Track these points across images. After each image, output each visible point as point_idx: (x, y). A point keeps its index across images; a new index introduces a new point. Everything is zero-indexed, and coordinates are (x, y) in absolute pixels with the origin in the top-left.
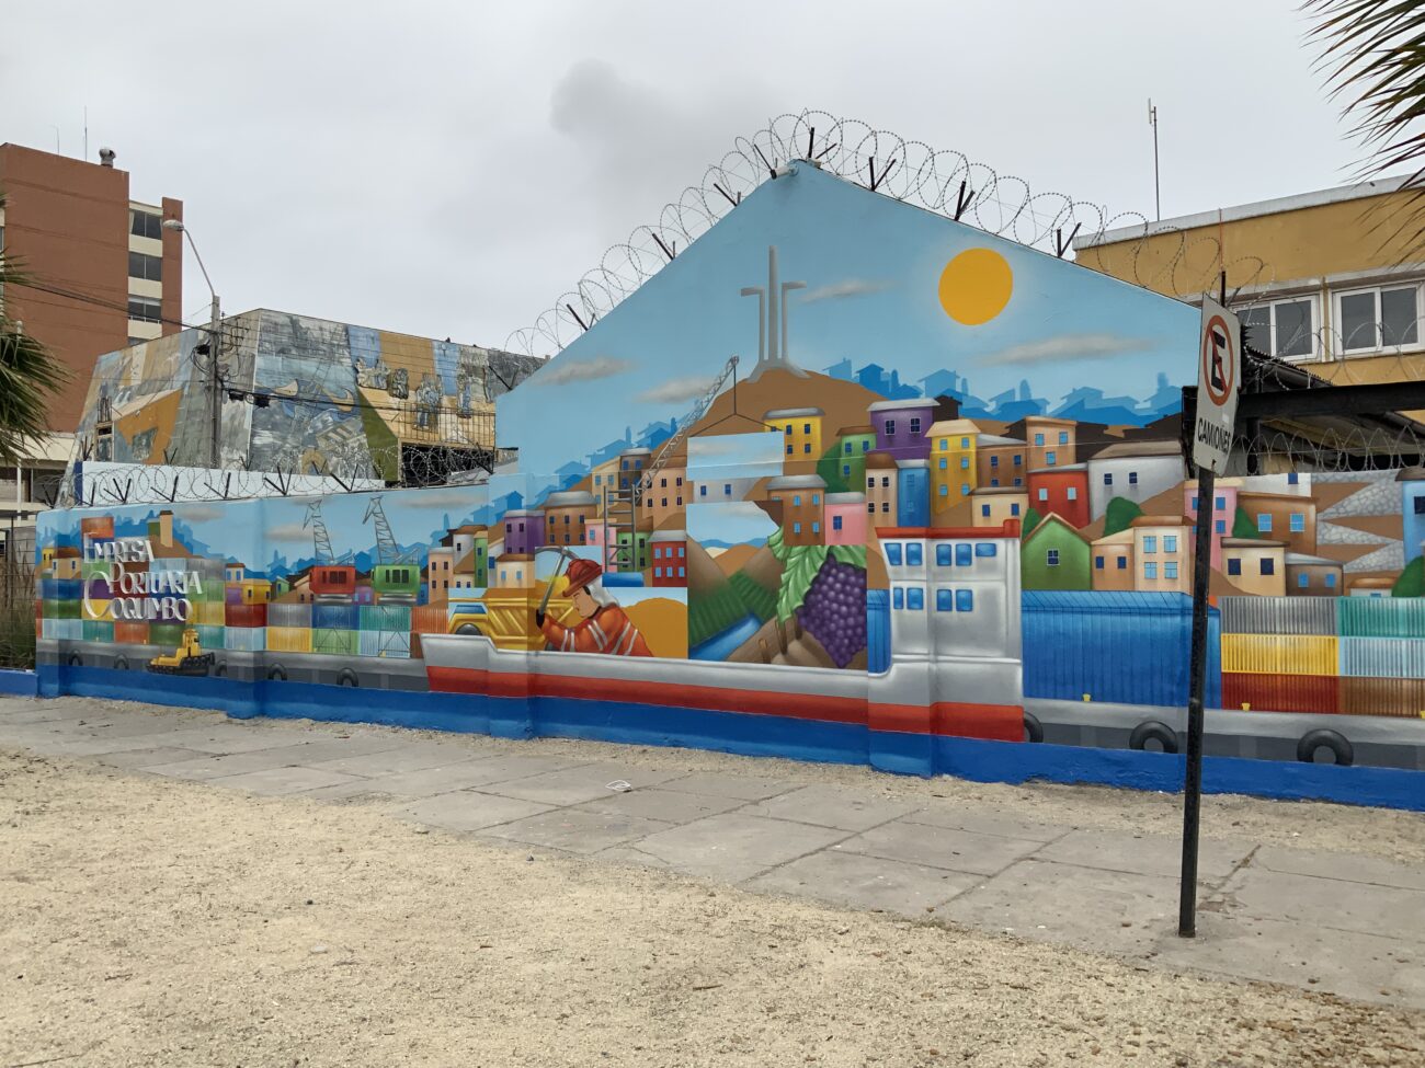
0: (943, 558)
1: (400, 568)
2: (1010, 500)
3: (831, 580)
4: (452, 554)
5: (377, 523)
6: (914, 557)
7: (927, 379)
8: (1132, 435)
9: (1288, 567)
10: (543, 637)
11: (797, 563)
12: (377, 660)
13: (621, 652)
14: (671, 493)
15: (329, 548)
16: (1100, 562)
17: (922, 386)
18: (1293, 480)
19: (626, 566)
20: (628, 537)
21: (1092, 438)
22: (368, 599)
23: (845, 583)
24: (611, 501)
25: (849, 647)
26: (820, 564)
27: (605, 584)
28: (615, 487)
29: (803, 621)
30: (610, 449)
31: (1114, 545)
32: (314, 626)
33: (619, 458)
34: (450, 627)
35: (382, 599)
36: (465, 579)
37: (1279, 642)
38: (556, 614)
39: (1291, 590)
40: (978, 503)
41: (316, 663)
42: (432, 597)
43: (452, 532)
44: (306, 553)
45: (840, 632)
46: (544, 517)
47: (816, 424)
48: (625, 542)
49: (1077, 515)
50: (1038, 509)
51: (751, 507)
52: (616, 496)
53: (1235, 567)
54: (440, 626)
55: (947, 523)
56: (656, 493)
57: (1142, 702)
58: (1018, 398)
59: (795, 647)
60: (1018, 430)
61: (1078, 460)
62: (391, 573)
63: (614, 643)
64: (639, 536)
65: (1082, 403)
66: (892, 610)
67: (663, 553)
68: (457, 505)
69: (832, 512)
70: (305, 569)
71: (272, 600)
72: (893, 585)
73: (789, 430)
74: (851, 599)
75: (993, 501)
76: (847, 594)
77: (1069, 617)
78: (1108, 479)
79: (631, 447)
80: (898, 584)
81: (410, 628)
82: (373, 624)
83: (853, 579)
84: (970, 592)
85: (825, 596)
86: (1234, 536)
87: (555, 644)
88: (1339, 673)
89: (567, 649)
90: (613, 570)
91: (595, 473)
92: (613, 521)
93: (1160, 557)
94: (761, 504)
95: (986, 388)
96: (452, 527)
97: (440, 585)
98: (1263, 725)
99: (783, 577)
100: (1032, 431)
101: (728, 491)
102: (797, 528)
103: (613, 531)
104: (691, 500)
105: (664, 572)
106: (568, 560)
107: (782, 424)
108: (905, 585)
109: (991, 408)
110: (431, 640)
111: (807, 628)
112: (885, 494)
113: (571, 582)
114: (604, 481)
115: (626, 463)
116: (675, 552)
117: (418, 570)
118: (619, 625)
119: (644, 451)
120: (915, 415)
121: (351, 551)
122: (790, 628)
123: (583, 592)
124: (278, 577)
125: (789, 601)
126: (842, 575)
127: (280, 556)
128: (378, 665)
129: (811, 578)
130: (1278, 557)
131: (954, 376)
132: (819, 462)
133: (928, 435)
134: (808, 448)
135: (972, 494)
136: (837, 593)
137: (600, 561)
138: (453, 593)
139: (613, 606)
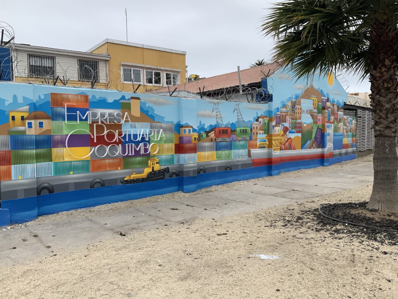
1: (245, 129)
4: (258, 124)
7: (326, 94)
8: (341, 108)
9: (346, 129)
11: (314, 128)
13: (291, 150)
15: (222, 121)
16: (338, 128)
18: (346, 117)
19: (292, 128)
20: (293, 121)
21: (338, 108)
22: (235, 139)
24: (290, 112)
25: (319, 144)
26: (317, 128)
28: (291, 109)
29: (315, 139)
30: (289, 99)
31: (339, 125)
32: (216, 150)
33: (291, 101)
34: (258, 147)
35: (239, 139)
36: (262, 132)
37: (345, 139)
39: (346, 132)
41: (218, 164)
42: (253, 138)
44: (213, 122)
45: (319, 141)
47: (316, 99)
50: (335, 119)
54: (255, 147)
56: (297, 111)
57: (340, 149)
58: (333, 100)
59: (314, 145)
60: (333, 105)
61: (337, 111)
62: (242, 130)
63: (290, 147)
65: (338, 102)
66: (327, 137)
69: (318, 118)
70: (213, 128)
71: (199, 141)
72: (327, 132)
73: (313, 100)
75: (332, 117)
76: (320, 134)
77: (336, 137)
78: (339, 115)
79: (293, 99)
81: (247, 148)
82: (237, 148)
84: (330, 133)
85: (317, 134)
91: (288, 104)
93: (342, 127)
94: (311, 115)
95: (331, 97)
96: (258, 116)
98: (344, 151)
99: (313, 131)
101: (307, 111)
102: (315, 120)
103: (291, 119)
104: (302, 113)
105: (298, 129)
106: (283, 127)
110: (254, 151)
112: (327, 115)
113: (283, 132)
114: (289, 107)
115: (292, 103)
116: (300, 125)
117: (250, 129)
118: (291, 143)
120: (325, 100)
123: (285, 135)
124: (201, 132)
125: (313, 136)
126: (319, 130)
127: (202, 123)
128: (238, 161)
129: (316, 131)
131: (329, 94)
132: (317, 108)
133: (326, 104)
134: (316, 104)
138: (258, 136)
139: (290, 138)
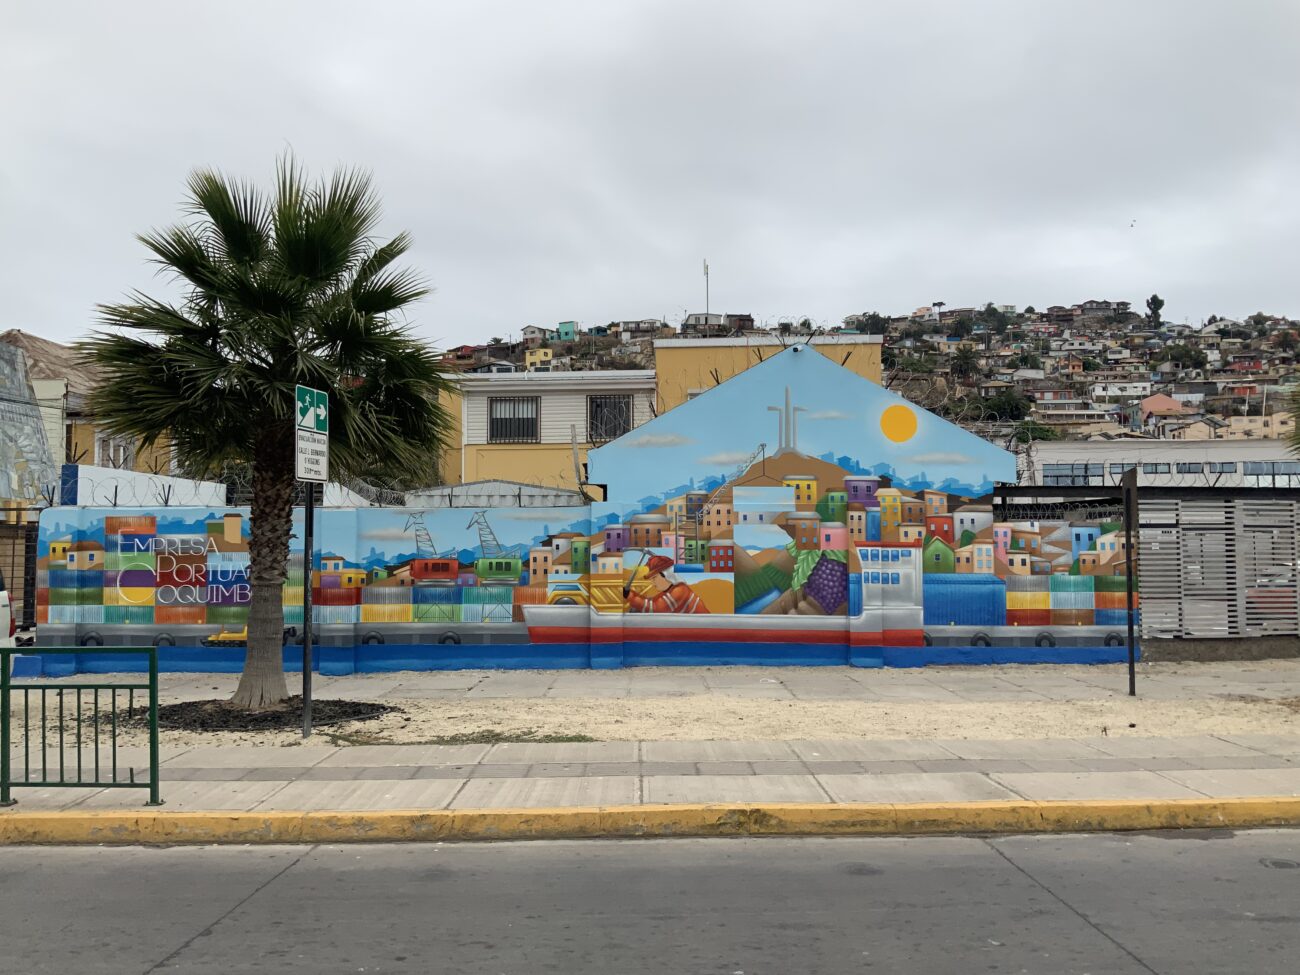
0: (885, 557)
1: (503, 561)
2: (918, 529)
3: (824, 568)
4: (552, 552)
5: (480, 529)
6: (875, 557)
7: (875, 467)
8: (972, 502)
9: (1031, 562)
10: (628, 604)
11: (803, 560)
12: (481, 624)
13: (687, 611)
14: (723, 518)
15: (433, 546)
16: (958, 560)
17: (872, 470)
18: (1032, 525)
19: (691, 560)
20: (693, 543)
21: (955, 502)
22: (471, 582)
23: (831, 570)
24: (680, 521)
25: (834, 604)
26: (817, 560)
27: (675, 571)
28: (684, 512)
29: (808, 590)
30: (678, 491)
31: (964, 552)
32: (415, 601)
33: (685, 496)
34: (549, 600)
35: (485, 582)
36: (562, 568)
37: (1028, 595)
38: (639, 589)
39: (1033, 572)
40: (902, 530)
41: (419, 629)
42: (532, 579)
43: (551, 538)
44: (408, 550)
45: (829, 596)
46: (630, 530)
47: (814, 484)
48: (690, 546)
49: (948, 537)
50: (931, 534)
51: (776, 528)
52: (685, 518)
53: (1011, 562)
54: (542, 600)
55: (886, 539)
56: (714, 518)
57: (976, 624)
58: (920, 480)
59: (802, 605)
60: (920, 495)
61: (949, 511)
62: (494, 565)
63: (682, 606)
64: (700, 543)
65: (949, 486)
66: (863, 584)
67: (718, 553)
68: (557, 520)
69: (824, 532)
70: (404, 562)
71: (367, 584)
72: (864, 571)
73: (798, 487)
74: (835, 579)
75: (910, 530)
76: (833, 576)
77: (945, 586)
78: (962, 521)
79: (694, 489)
80: (867, 570)
81: (512, 601)
82: (479, 599)
83: (836, 568)
84: (898, 574)
85: (821, 577)
86: (1011, 548)
87: (637, 608)
88: (1051, 608)
89: (647, 611)
90: (682, 563)
91: (668, 503)
92: (682, 533)
93: (984, 557)
94: (782, 527)
95: (904, 474)
96: (551, 533)
97: (540, 572)
98: (1024, 632)
99: (796, 566)
100: (927, 497)
101: (761, 518)
102: (804, 540)
103: (682, 539)
104: (737, 522)
105: (718, 563)
106: (647, 557)
107: (794, 483)
108: (870, 571)
109: (907, 484)
110: (530, 609)
111: (810, 594)
112: (859, 524)
113: (650, 570)
114: (676, 509)
115: (691, 499)
116: (726, 552)
117: (520, 562)
118: (685, 596)
119: (703, 492)
120: (869, 484)
121: (454, 549)
122: (800, 595)
123: (659, 576)
124: (375, 567)
125: (799, 580)
126: (830, 566)
127: (378, 552)
128: (482, 628)
129: (812, 566)
130: (1027, 557)
131: (888, 466)
132: (817, 506)
133: (876, 494)
134: (809, 497)
135: (899, 525)
136: (828, 575)
137: (672, 556)
138: (551, 577)
139: (682, 584)
